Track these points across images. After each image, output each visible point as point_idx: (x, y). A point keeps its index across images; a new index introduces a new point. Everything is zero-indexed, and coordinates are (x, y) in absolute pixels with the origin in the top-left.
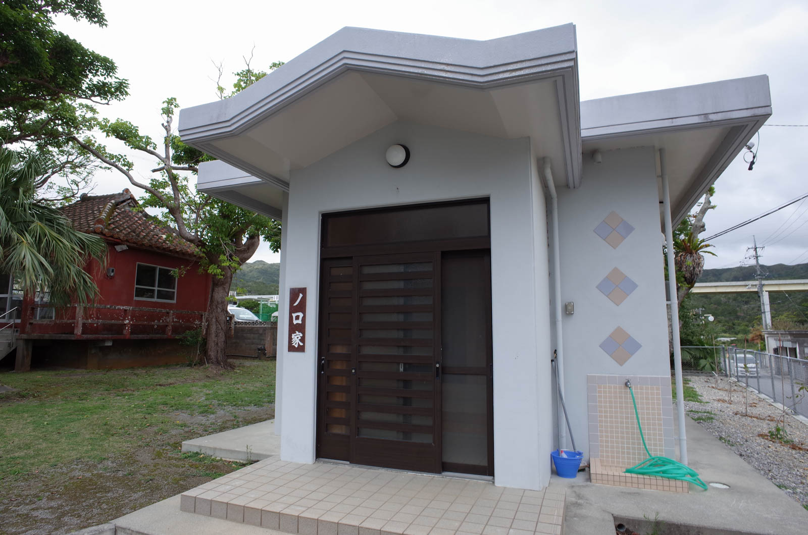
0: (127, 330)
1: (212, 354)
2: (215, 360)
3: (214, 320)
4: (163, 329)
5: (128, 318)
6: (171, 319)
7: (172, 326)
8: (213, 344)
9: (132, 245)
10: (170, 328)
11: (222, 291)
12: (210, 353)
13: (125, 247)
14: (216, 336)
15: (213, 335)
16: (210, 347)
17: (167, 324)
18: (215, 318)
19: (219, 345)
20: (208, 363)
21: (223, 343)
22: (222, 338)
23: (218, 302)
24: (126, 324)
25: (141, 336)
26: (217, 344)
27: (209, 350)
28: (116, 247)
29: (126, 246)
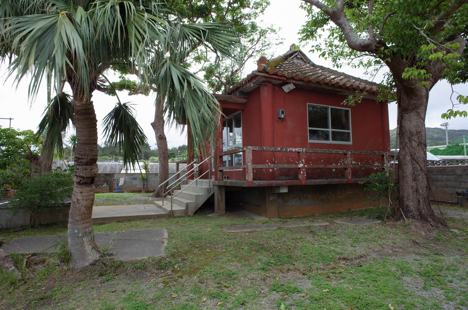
0: (302, 175)
1: (411, 204)
2: (416, 213)
3: (408, 158)
4: (341, 172)
5: (302, 161)
6: (350, 161)
7: (352, 169)
8: (410, 191)
9: (299, 83)
10: (349, 171)
11: (415, 118)
12: (408, 203)
13: (291, 87)
14: (415, 180)
15: (410, 179)
16: (406, 195)
17: (345, 167)
18: (409, 154)
19: (421, 191)
20: (407, 217)
21: (425, 189)
22: (423, 183)
23: (411, 133)
24: (300, 168)
25: (318, 181)
26: (417, 191)
27: (405, 199)
28: (283, 87)
29: (292, 85)
